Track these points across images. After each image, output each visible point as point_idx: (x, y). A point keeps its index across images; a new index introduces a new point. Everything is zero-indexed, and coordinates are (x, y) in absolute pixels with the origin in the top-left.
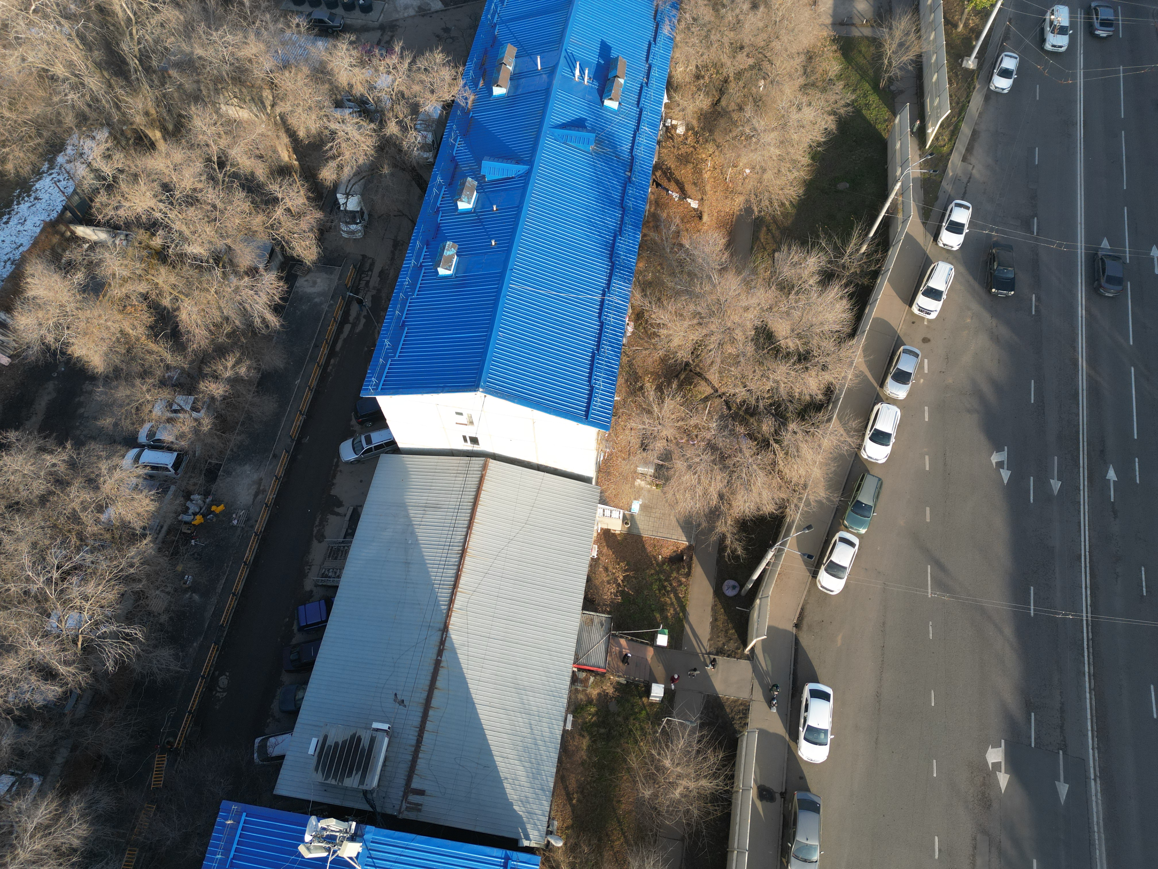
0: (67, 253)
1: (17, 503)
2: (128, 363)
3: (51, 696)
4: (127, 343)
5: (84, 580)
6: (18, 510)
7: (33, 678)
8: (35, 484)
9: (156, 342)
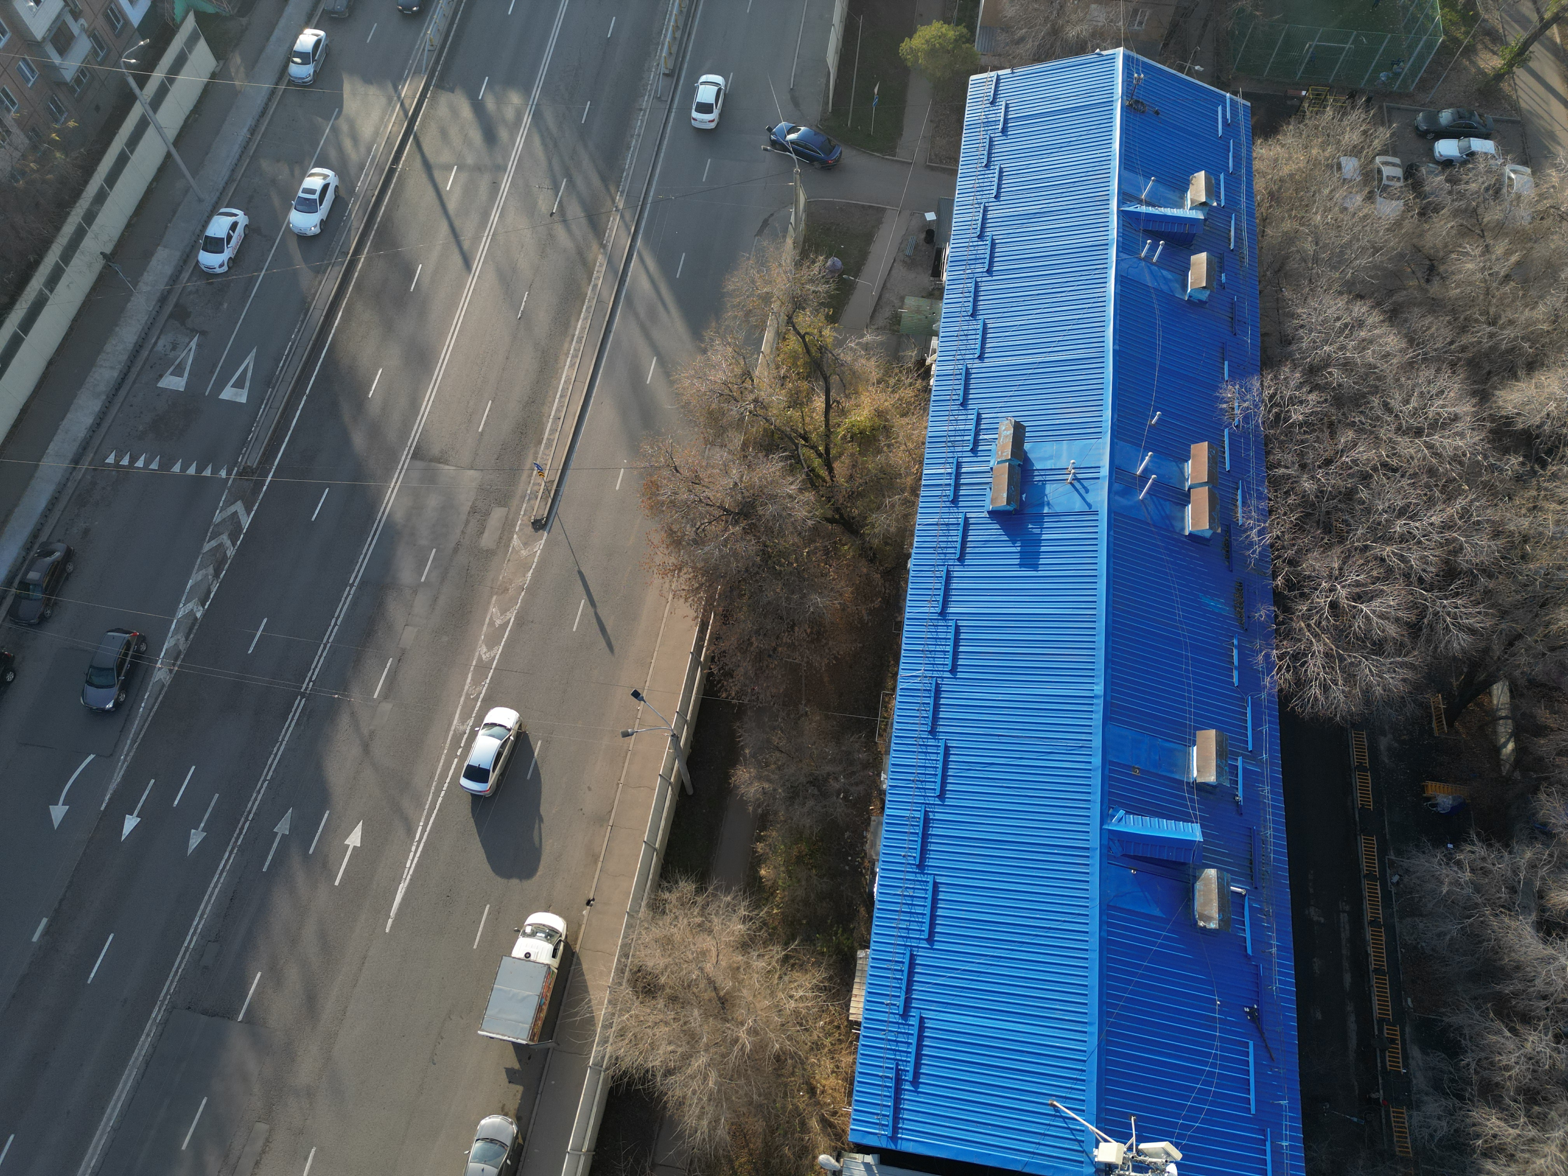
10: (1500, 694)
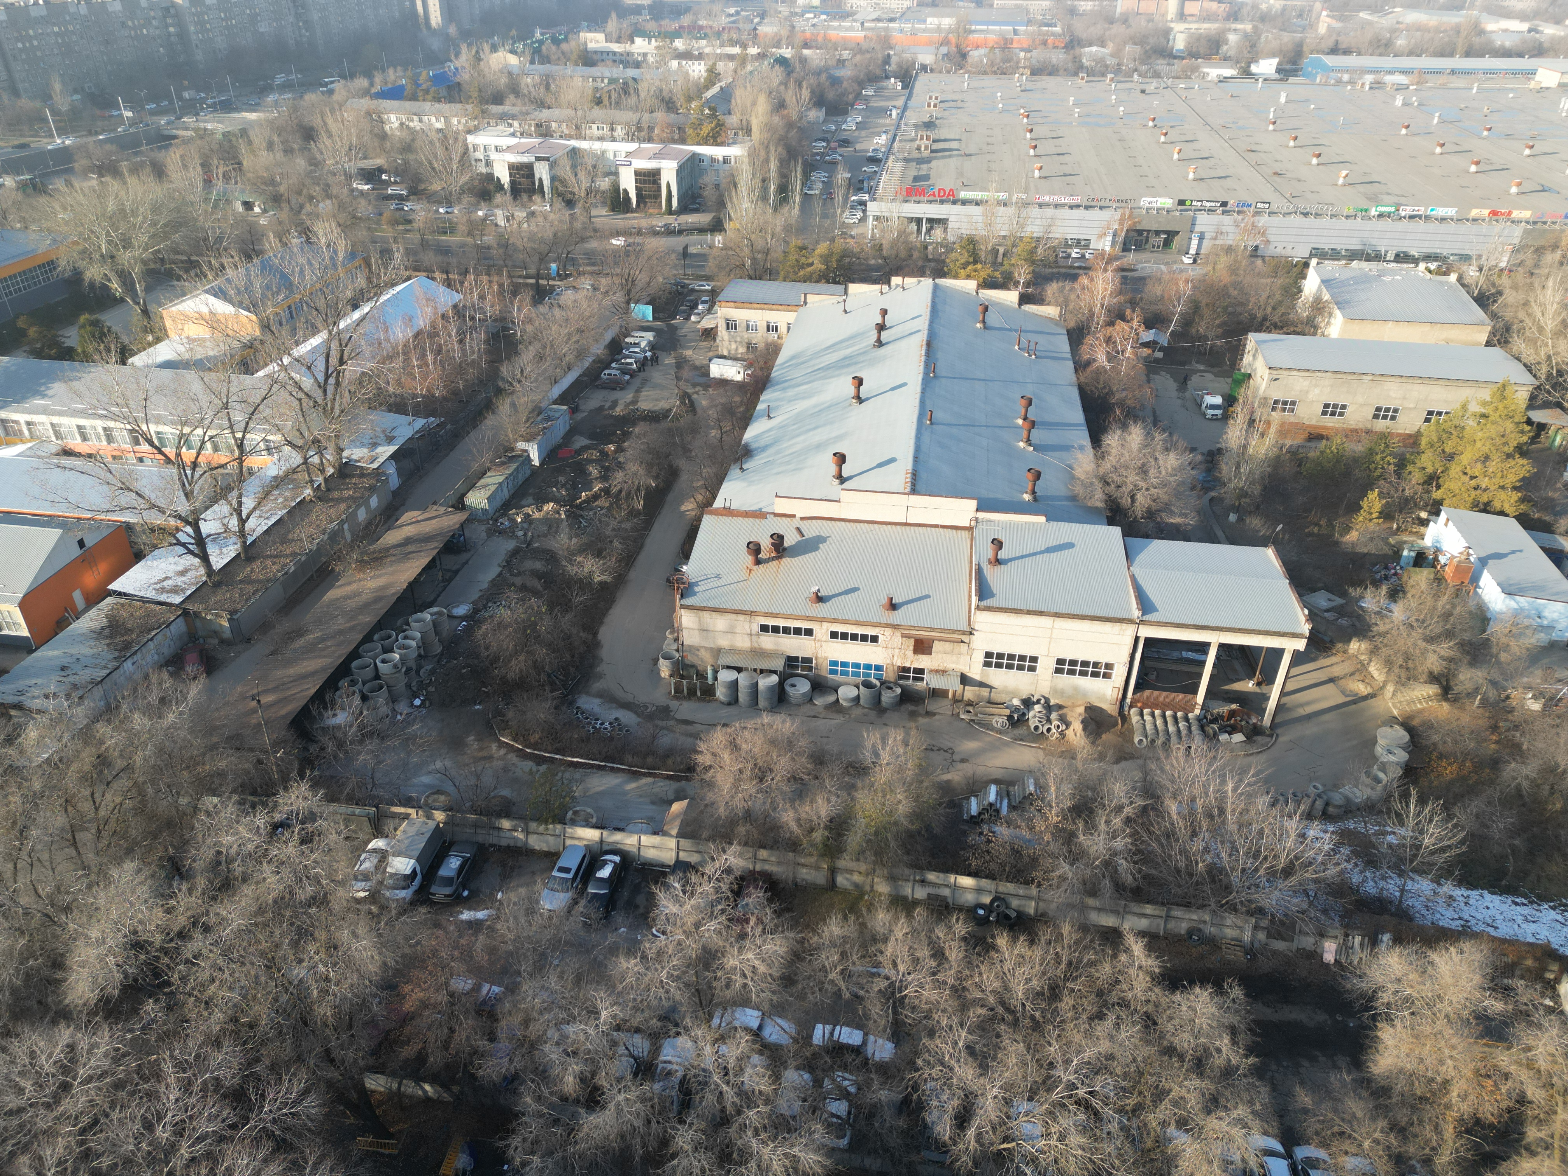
0: (1522, 982)
1: (1155, 1023)
2: (1403, 1103)
3: (938, 1129)
4: (1434, 1094)
5: (1084, 1130)
6: (1147, 1027)
7: (955, 1103)
8: (1186, 1036)
9: (1459, 1135)
10: (376, 1083)
